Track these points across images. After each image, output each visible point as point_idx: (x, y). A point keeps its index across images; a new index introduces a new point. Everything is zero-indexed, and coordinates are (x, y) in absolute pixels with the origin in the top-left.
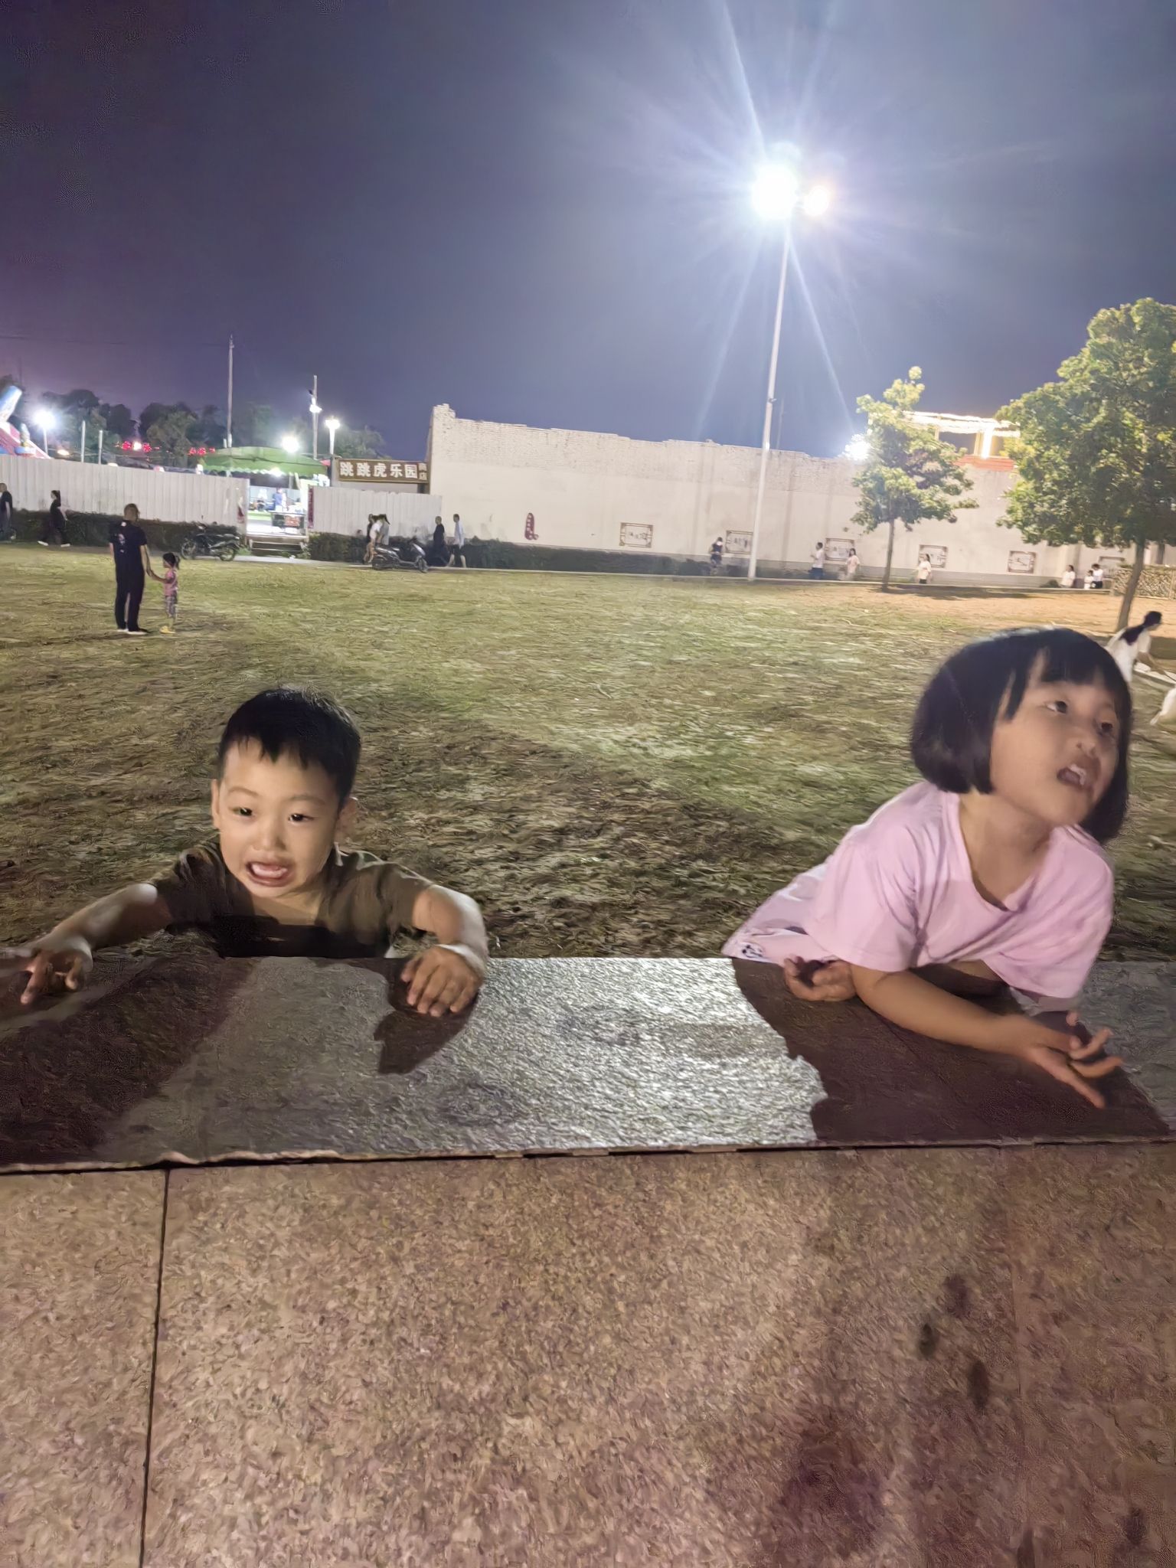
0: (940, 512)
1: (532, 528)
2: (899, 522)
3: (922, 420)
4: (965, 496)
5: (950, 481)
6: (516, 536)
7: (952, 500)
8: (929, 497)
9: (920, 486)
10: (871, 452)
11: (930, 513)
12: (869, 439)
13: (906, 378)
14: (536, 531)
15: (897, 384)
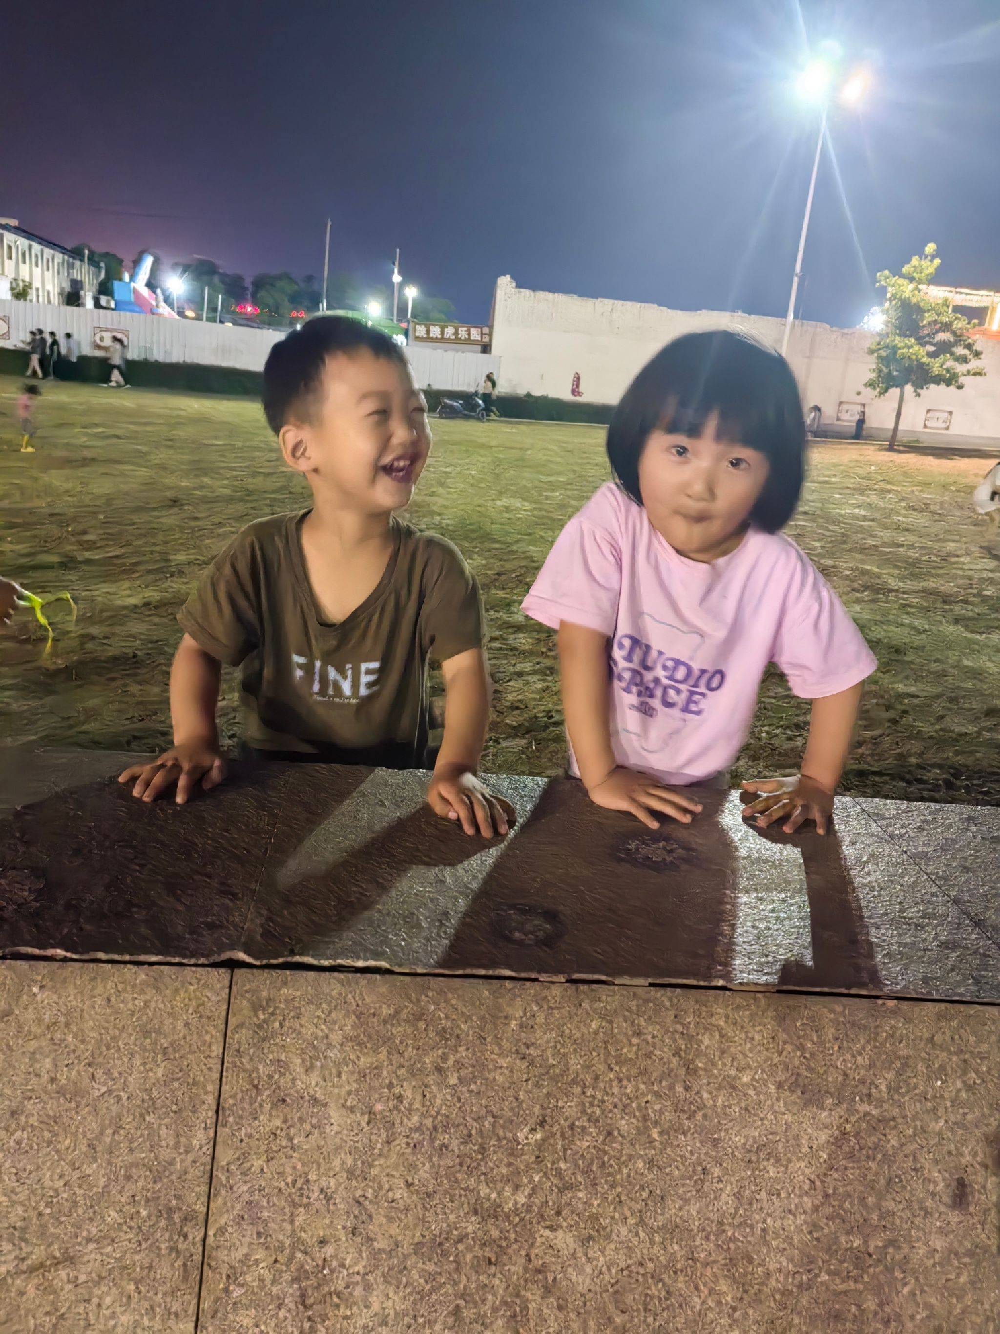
0: (950, 380)
1: (578, 386)
2: (909, 388)
3: (937, 293)
4: (974, 364)
5: (960, 351)
6: (562, 392)
7: (961, 368)
8: (936, 366)
9: (933, 355)
10: (887, 323)
11: (938, 380)
12: (884, 312)
13: (922, 255)
14: (581, 389)
15: (915, 261)
